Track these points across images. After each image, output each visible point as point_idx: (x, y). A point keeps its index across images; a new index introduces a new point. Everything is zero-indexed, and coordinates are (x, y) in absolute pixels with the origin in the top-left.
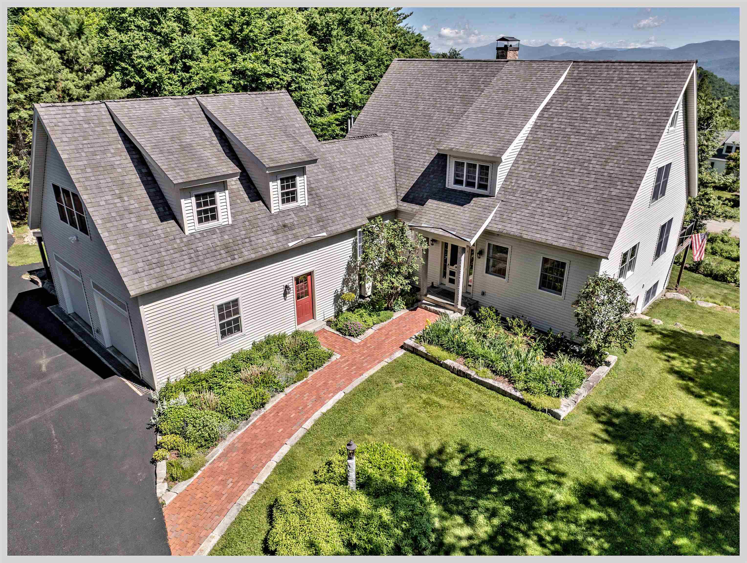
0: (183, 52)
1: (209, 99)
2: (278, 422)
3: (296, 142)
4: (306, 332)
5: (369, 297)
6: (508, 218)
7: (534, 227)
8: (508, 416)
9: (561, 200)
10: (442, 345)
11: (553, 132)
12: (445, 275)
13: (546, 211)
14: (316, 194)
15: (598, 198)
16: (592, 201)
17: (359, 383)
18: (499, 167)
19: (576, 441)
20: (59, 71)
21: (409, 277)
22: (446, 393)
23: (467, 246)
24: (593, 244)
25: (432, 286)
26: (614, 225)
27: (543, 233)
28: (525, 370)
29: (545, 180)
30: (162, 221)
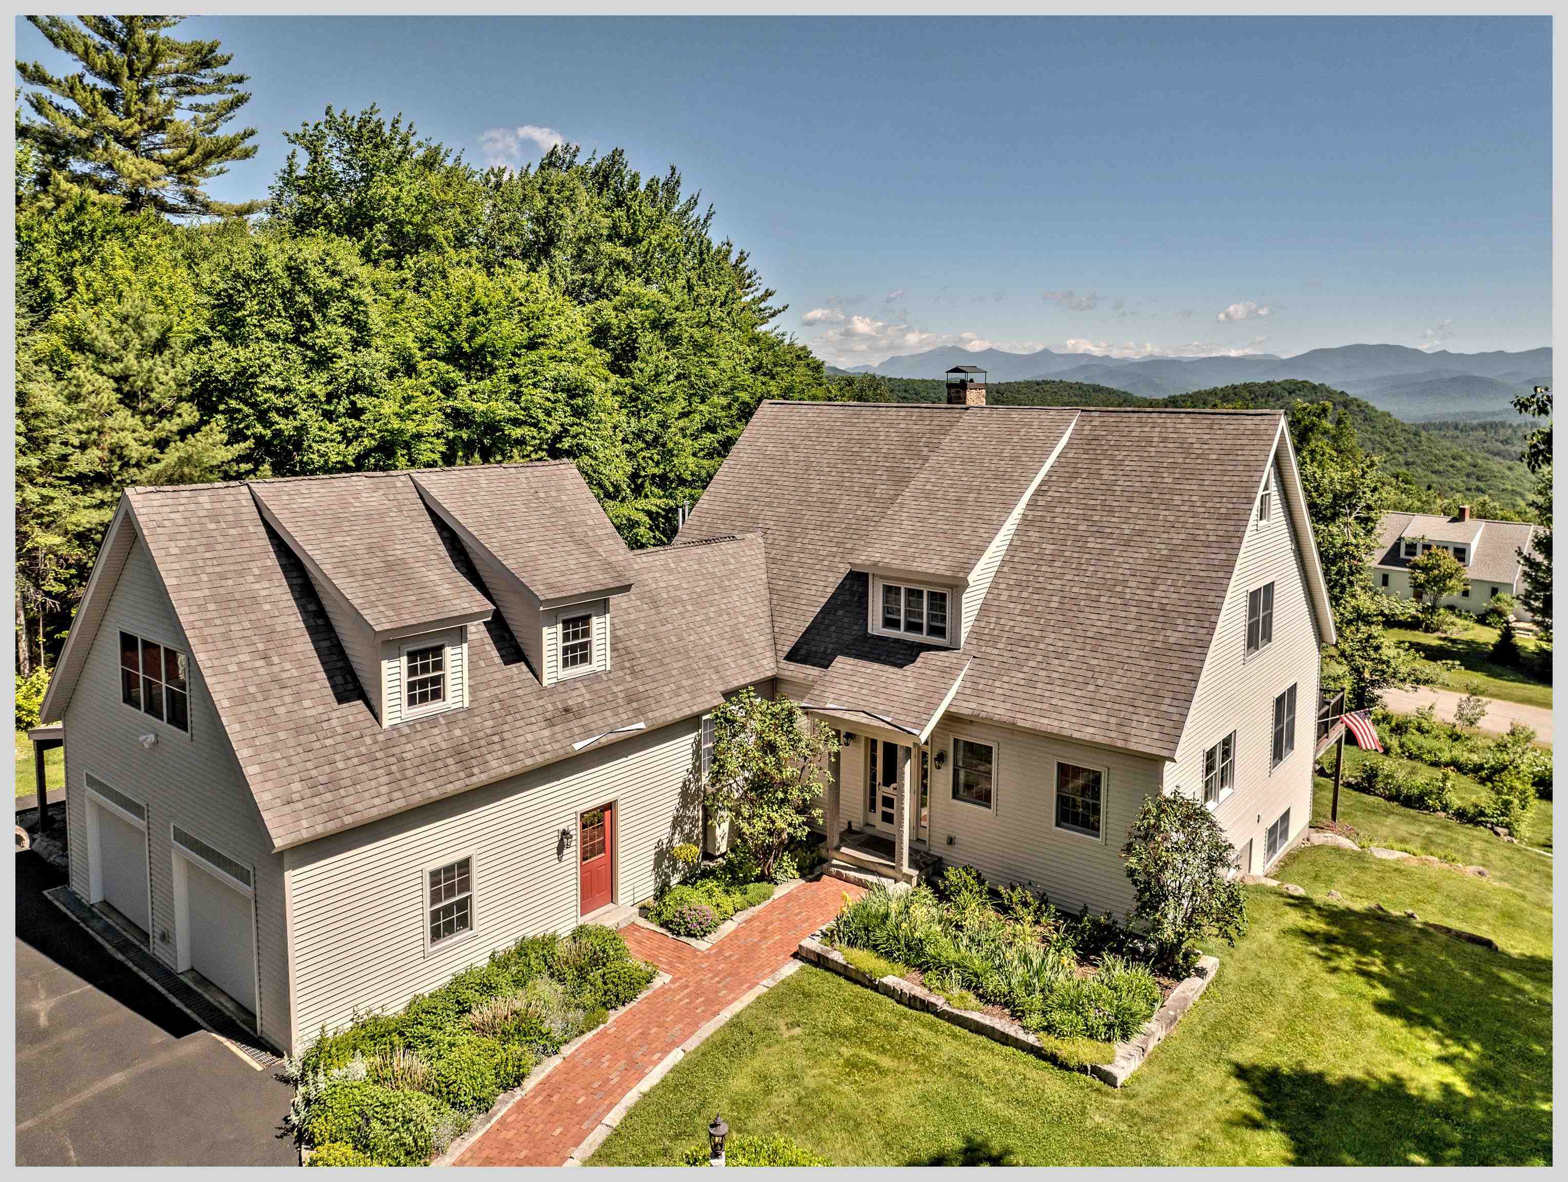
0: (355, 380)
1: (434, 477)
2: (552, 1114)
3: (592, 553)
4: (602, 928)
5: (722, 855)
6: (988, 688)
7: (1035, 705)
8: (1014, 1084)
9: (1082, 653)
10: (875, 947)
11: (1055, 531)
12: (873, 806)
13: (1055, 675)
14: (625, 648)
15: (1146, 649)
16: (1137, 654)
17: (712, 1031)
18: (964, 596)
19: (1151, 1126)
20: (110, 413)
21: (803, 809)
22: (889, 1043)
23: (915, 744)
24: (1145, 733)
25: (850, 830)
26: (1179, 696)
27: (1054, 715)
28: (1042, 991)
29: (1049, 617)
30: (340, 702)
